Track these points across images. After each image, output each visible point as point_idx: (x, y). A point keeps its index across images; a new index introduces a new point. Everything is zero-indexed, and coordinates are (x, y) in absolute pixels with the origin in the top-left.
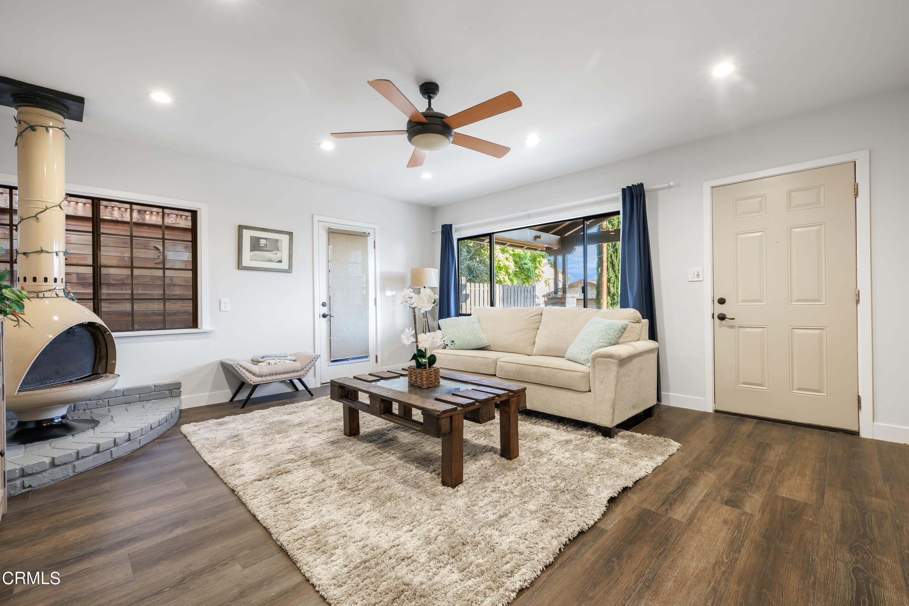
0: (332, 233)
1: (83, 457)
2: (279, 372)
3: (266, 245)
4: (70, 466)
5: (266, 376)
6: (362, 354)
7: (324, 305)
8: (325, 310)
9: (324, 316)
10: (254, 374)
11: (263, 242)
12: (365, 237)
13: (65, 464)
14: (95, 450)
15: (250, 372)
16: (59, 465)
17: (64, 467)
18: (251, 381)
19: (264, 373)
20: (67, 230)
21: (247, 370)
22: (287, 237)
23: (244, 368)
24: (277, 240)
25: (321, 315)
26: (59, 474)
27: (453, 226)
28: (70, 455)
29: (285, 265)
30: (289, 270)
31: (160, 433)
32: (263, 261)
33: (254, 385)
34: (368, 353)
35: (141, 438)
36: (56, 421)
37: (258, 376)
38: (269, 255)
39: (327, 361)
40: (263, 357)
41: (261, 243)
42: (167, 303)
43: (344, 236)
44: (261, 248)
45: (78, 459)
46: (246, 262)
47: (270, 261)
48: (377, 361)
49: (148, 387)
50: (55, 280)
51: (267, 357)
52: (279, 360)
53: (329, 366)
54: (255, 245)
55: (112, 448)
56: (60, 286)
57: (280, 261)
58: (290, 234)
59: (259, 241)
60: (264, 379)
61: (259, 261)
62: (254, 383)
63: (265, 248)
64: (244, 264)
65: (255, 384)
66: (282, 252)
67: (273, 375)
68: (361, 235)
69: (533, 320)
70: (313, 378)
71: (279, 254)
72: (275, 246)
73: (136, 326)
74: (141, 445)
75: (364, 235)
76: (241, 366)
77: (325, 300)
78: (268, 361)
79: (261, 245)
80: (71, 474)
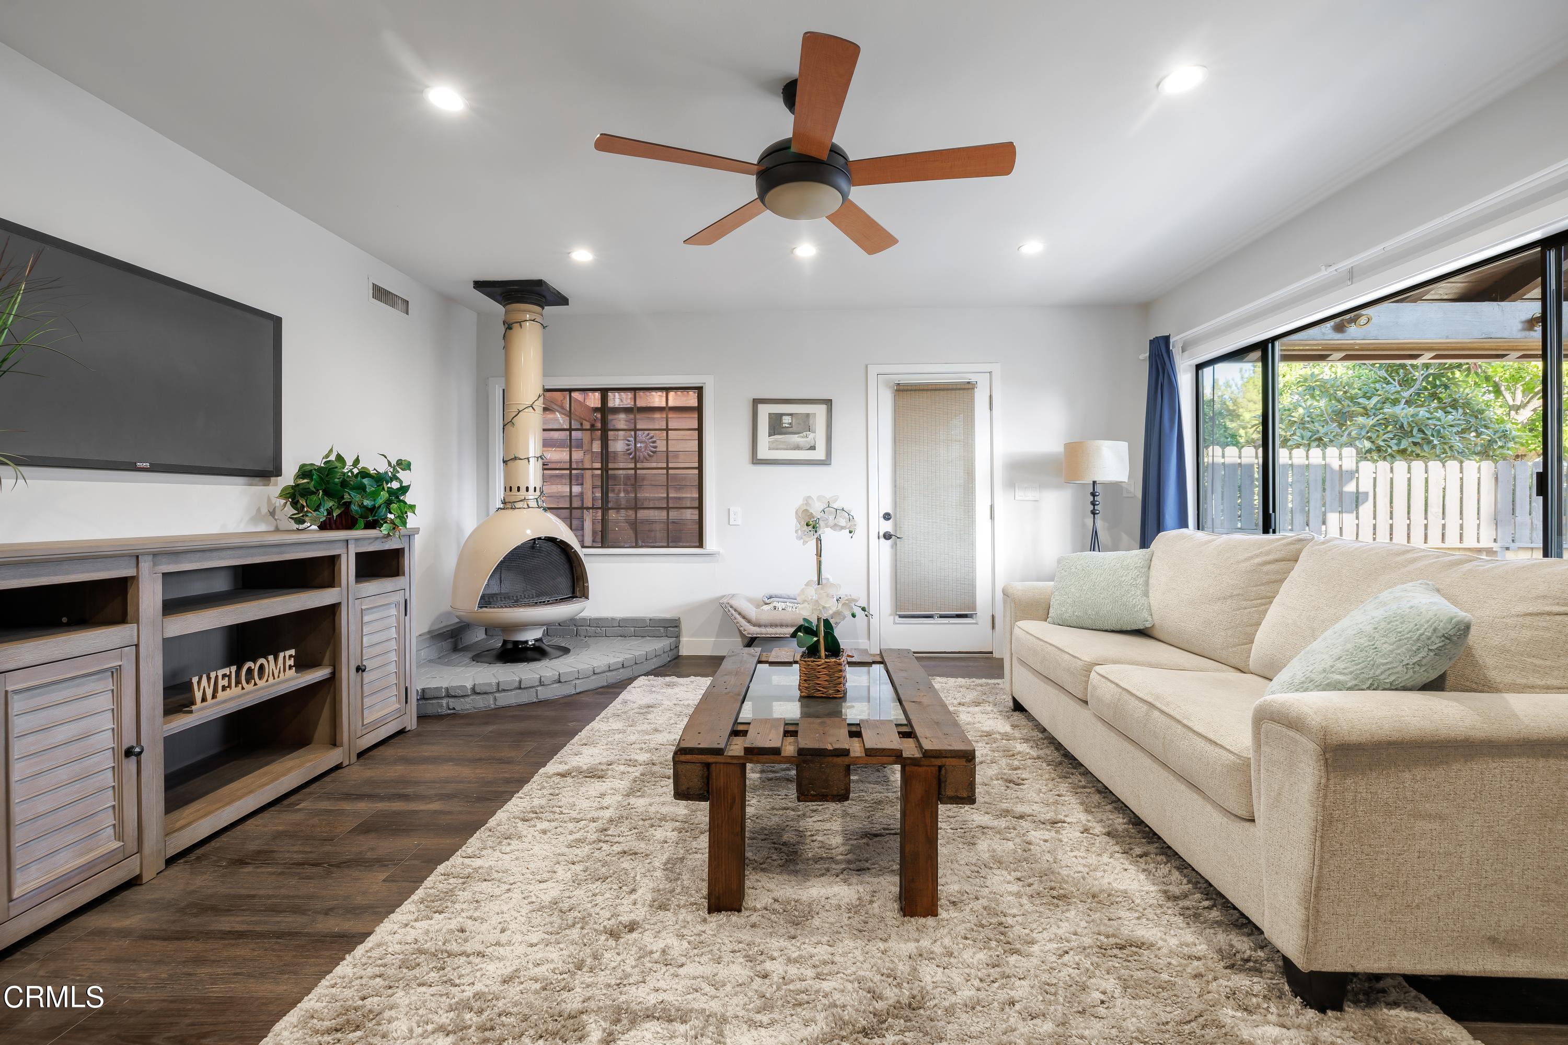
0: (902, 390)
1: (504, 690)
2: (784, 622)
3: (790, 424)
4: (491, 697)
5: (766, 626)
6: (961, 610)
7: (887, 517)
8: (887, 526)
9: (887, 536)
10: (749, 621)
11: (786, 420)
12: (969, 391)
13: (485, 693)
14: (517, 684)
15: (744, 617)
16: (479, 693)
17: (485, 696)
18: (745, 630)
19: (762, 622)
20: (544, 430)
21: (740, 614)
22: (823, 408)
23: (735, 610)
24: (808, 415)
25: (881, 534)
26: (480, 703)
27: (1172, 341)
28: (490, 684)
29: (820, 454)
30: (826, 462)
31: (611, 681)
32: (787, 449)
33: (751, 638)
34: (974, 608)
35: (577, 682)
36: (530, 643)
37: (754, 625)
38: (795, 439)
39: (891, 615)
40: (771, 597)
41: (784, 421)
42: (670, 513)
43: (925, 394)
44: (784, 430)
45: (498, 691)
46: (764, 452)
47: (797, 448)
48: (993, 627)
49: (642, 620)
50: (527, 489)
51: (776, 597)
52: (791, 605)
53: (895, 623)
54: (776, 426)
55: (538, 686)
56: (531, 495)
57: (813, 448)
58: (828, 402)
59: (781, 420)
60: (763, 630)
61: (781, 449)
62: (749, 634)
63: (791, 429)
64: (760, 456)
65: (750, 636)
66: (815, 432)
67: (776, 626)
68: (963, 387)
69: (1267, 573)
70: (866, 641)
71: (811, 436)
72: (805, 425)
73: (640, 543)
74: (578, 691)
75: (968, 388)
76: (731, 607)
77: (889, 510)
78: (775, 604)
79: (784, 425)
80: (493, 706)
